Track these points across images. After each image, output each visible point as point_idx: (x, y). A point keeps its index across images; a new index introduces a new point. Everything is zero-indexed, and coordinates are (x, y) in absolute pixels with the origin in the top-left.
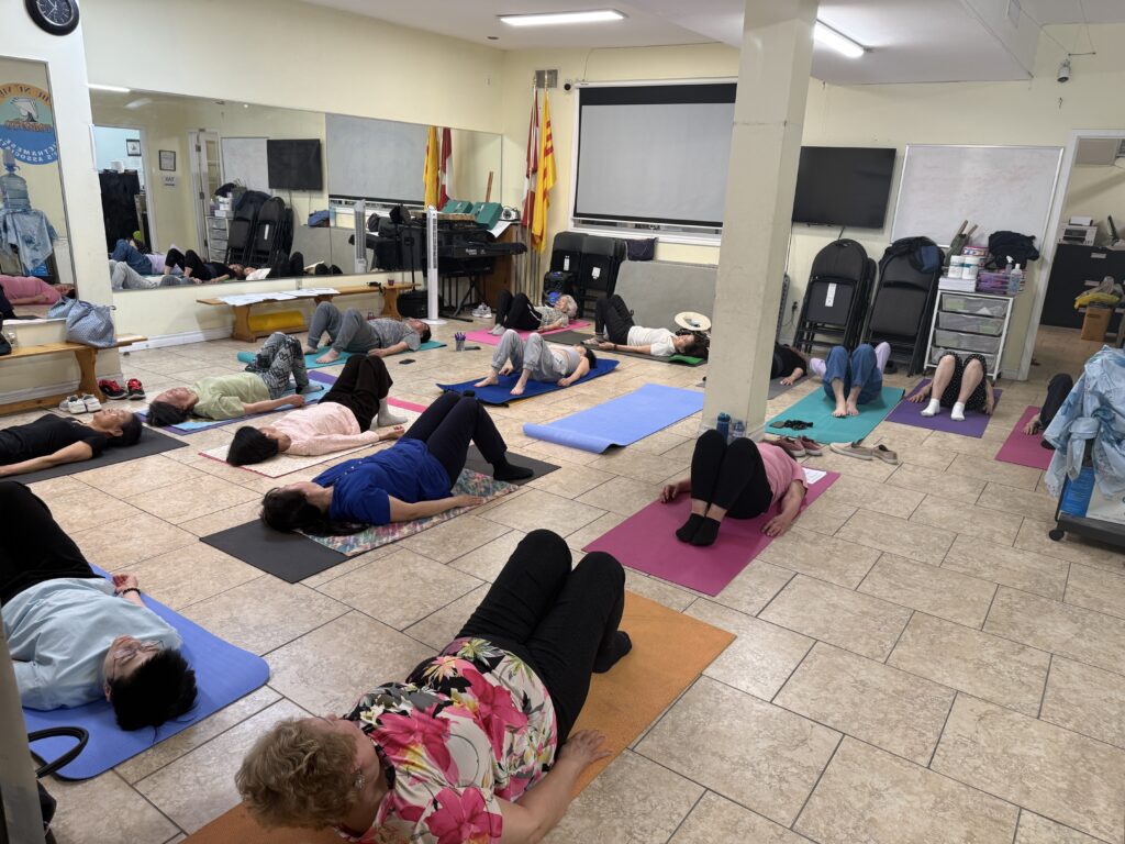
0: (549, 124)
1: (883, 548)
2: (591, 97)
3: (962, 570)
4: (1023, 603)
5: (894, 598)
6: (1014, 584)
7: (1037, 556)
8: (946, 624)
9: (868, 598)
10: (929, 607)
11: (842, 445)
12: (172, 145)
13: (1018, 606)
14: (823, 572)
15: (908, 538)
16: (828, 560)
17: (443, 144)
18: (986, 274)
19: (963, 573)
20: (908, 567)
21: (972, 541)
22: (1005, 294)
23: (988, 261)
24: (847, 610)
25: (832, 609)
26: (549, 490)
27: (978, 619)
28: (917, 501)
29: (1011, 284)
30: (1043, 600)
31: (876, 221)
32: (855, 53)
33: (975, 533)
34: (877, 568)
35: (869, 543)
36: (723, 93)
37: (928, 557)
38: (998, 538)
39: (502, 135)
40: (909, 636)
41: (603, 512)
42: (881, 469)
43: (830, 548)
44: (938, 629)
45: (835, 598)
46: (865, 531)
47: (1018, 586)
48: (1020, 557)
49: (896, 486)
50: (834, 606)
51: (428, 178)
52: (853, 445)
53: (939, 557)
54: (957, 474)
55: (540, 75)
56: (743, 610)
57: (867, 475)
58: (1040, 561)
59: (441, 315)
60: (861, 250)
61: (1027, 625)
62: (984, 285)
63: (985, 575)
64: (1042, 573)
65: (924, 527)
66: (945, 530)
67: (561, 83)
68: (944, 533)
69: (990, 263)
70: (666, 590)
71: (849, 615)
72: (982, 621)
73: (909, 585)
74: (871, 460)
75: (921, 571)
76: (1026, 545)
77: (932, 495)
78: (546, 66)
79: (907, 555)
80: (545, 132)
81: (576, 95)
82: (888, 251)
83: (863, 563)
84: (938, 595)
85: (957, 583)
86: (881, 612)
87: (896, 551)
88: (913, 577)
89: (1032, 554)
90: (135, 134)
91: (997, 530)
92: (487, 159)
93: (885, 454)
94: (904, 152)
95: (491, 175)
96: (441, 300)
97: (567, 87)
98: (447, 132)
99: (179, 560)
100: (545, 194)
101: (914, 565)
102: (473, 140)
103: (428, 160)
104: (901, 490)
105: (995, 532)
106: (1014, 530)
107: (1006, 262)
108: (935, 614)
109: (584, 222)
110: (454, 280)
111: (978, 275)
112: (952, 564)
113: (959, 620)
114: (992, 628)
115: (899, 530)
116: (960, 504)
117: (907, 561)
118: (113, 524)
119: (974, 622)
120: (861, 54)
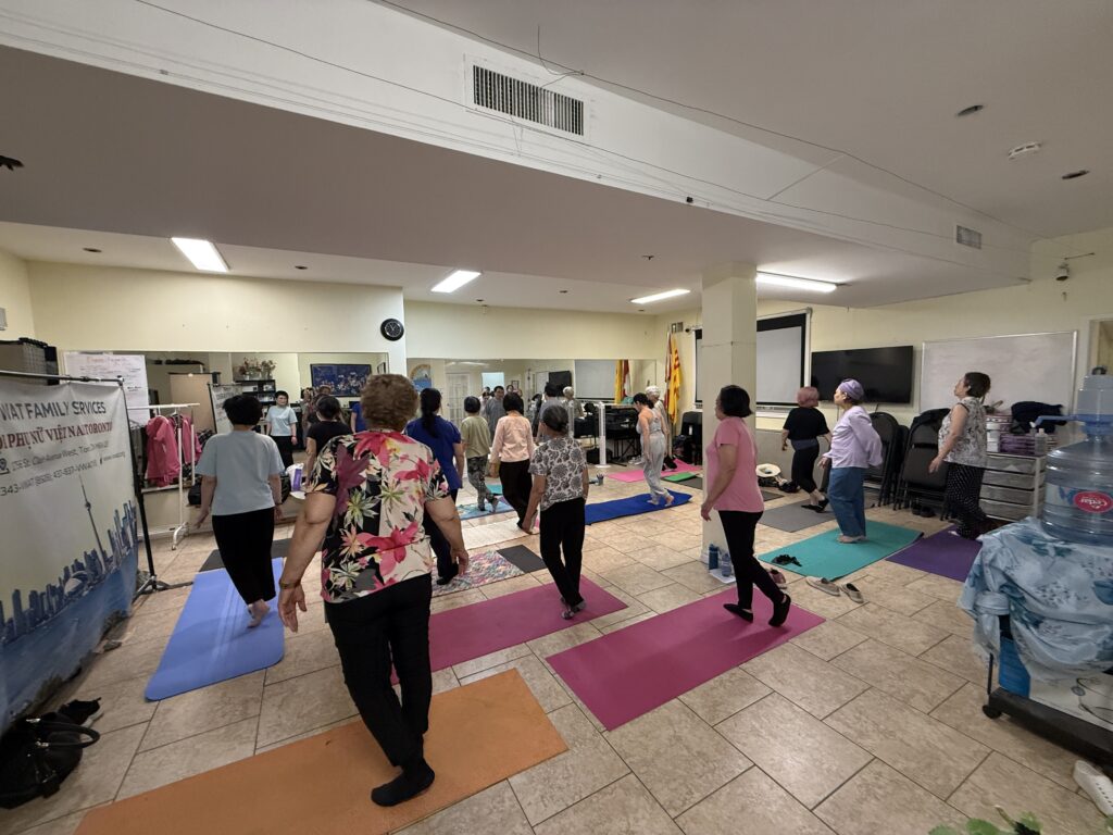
0: (676, 352)
1: (778, 687)
3: (844, 730)
4: (890, 789)
5: (744, 744)
6: (895, 762)
7: (952, 732)
8: (777, 791)
9: (718, 738)
10: (774, 765)
11: (815, 579)
12: (518, 378)
13: (879, 792)
14: (699, 700)
15: (812, 681)
16: (714, 688)
17: (624, 367)
18: (1010, 438)
19: (843, 734)
20: (786, 713)
21: (882, 698)
22: (1032, 454)
23: (1014, 425)
24: (687, 747)
25: (674, 742)
27: (820, 794)
28: (854, 643)
29: (1037, 445)
30: (919, 792)
31: (904, 398)
33: (892, 690)
34: (753, 708)
35: (768, 679)
37: (817, 706)
38: (916, 700)
39: (656, 361)
40: (725, 793)
42: (846, 603)
43: (726, 677)
44: (764, 794)
45: (686, 730)
46: (773, 666)
47: (899, 766)
48: (928, 729)
49: (843, 625)
50: (679, 739)
52: (824, 581)
53: (830, 708)
54: (921, 622)
57: (824, 609)
58: (952, 740)
60: (892, 419)
61: (873, 819)
62: (1006, 447)
63: (868, 742)
64: (943, 757)
65: (839, 672)
66: (860, 680)
67: (685, 329)
68: (855, 683)
69: (1016, 428)
72: (821, 799)
73: (771, 734)
76: (947, 715)
77: (875, 640)
78: (677, 321)
79: (795, 700)
80: (674, 356)
81: (693, 334)
82: (916, 420)
85: (827, 744)
86: (719, 757)
87: (788, 692)
88: (782, 726)
89: (946, 729)
91: (922, 690)
92: (649, 373)
94: (921, 346)
96: (609, 453)
97: (688, 331)
98: (626, 362)
100: (676, 390)
101: (795, 712)
102: (641, 365)
103: (617, 377)
104: (845, 629)
105: (918, 692)
106: (944, 694)
107: (1030, 427)
108: (773, 774)
110: (620, 442)
111: (1001, 438)
112: (838, 719)
113: (795, 791)
114: (825, 811)
115: (809, 671)
116: (900, 654)
117: (791, 706)
119: (810, 797)
120: (833, 288)
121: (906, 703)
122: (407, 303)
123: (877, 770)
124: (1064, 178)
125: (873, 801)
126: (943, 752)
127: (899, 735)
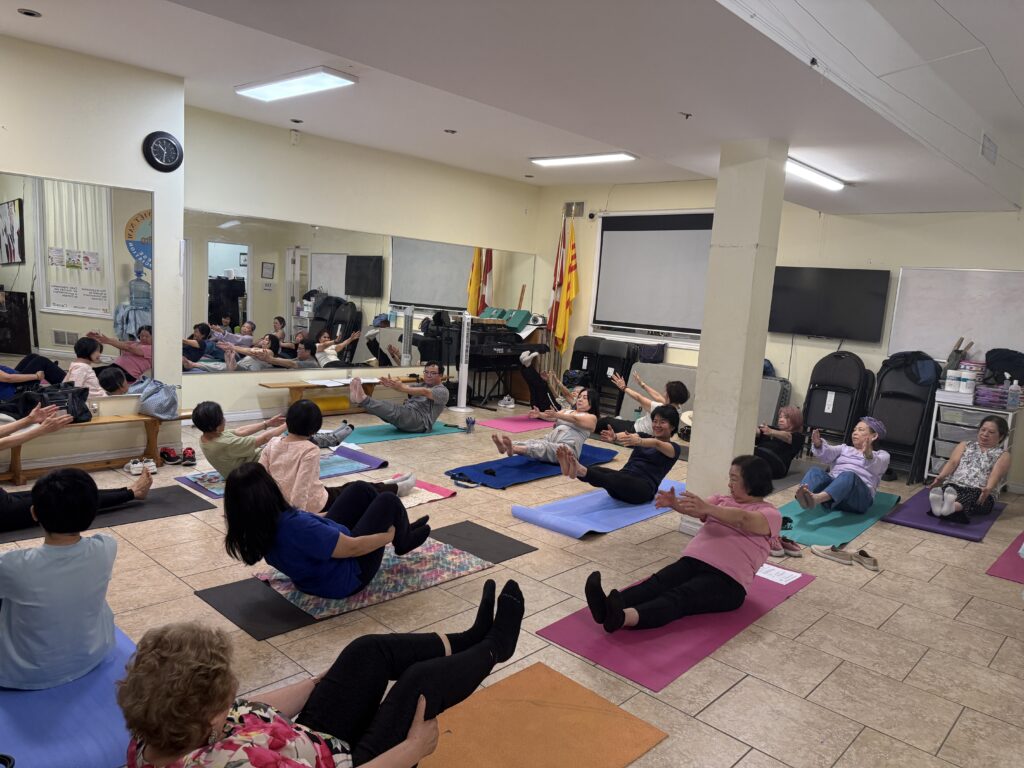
0: (574, 247)
1: (844, 656)
2: (611, 224)
3: (926, 688)
4: (989, 729)
5: (844, 710)
6: (983, 708)
7: (1014, 680)
8: (897, 745)
9: (816, 707)
10: (882, 724)
11: (823, 548)
12: (273, 258)
13: (982, 733)
14: (775, 676)
15: (873, 648)
16: (783, 663)
17: (485, 263)
18: (984, 389)
19: (927, 691)
20: (867, 678)
21: (943, 657)
22: (1004, 408)
23: (987, 376)
24: (792, 719)
25: (776, 717)
26: (521, 570)
27: (935, 742)
28: (891, 610)
29: (1010, 399)
30: (1012, 729)
31: (874, 336)
32: (836, 187)
33: (948, 650)
34: (833, 677)
35: (831, 651)
36: (703, 222)
37: (891, 670)
38: (973, 656)
39: (535, 255)
40: (853, 753)
41: (567, 596)
42: (860, 574)
43: (788, 651)
44: (887, 749)
45: (782, 705)
46: (829, 636)
47: (986, 711)
48: (994, 679)
49: (872, 593)
50: (779, 713)
51: (472, 290)
52: (833, 549)
53: (904, 671)
54: (941, 586)
55: (569, 206)
56: (682, 708)
57: (843, 579)
58: (1017, 686)
59: (469, 403)
60: (858, 362)
61: (989, 754)
62: (980, 399)
63: (952, 695)
64: (1017, 700)
65: (894, 638)
66: (916, 643)
67: (587, 213)
68: (913, 646)
69: (989, 378)
70: (609, 681)
71: (793, 724)
72: (938, 745)
73: (865, 699)
74: (851, 565)
75: (881, 684)
76: (1004, 666)
77: (909, 606)
78: (575, 199)
79: (869, 666)
80: (571, 253)
81: (599, 223)
82: (885, 364)
83: (820, 669)
84: (894, 712)
85: (917, 700)
86: (828, 724)
87: (857, 660)
88: (870, 690)
89: (1008, 677)
90: (245, 249)
91: (974, 647)
92: (522, 275)
93: (865, 560)
94: (898, 274)
95: (524, 287)
96: (470, 391)
97: (592, 216)
98: (489, 252)
99: (171, 610)
100: (568, 303)
101: (874, 677)
102: (511, 259)
103: (472, 275)
104: (876, 597)
105: (970, 649)
106: (992, 649)
107: (1005, 378)
108: (887, 732)
109: (603, 328)
110: (484, 374)
111: (976, 389)
112: (916, 679)
113: (913, 742)
114: (948, 754)
115: (866, 639)
116: (938, 617)
117: (867, 672)
118: (129, 573)
119: (928, 745)
120: (841, 186)
121: (965, 658)
122: (191, 111)
123: (972, 716)
125: (981, 741)
126: (1015, 695)
127: (974, 687)
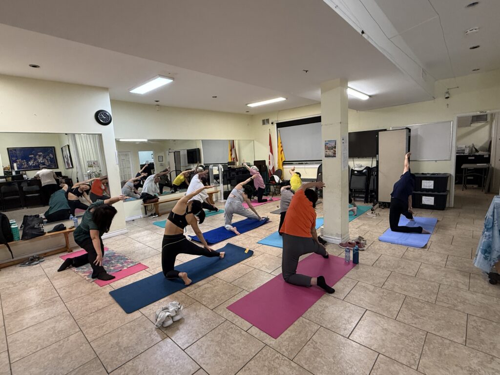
1: (406, 293)
2: (280, 125)
4: (484, 325)
5: (415, 324)
6: (476, 314)
8: (446, 341)
9: (402, 324)
10: (434, 330)
13: (481, 328)
14: (379, 309)
15: (416, 287)
16: (380, 301)
19: (448, 307)
20: (419, 304)
21: (448, 288)
24: (393, 333)
27: (462, 337)
28: (417, 267)
30: (494, 324)
39: (253, 140)
50: (386, 330)
53: (434, 297)
54: (433, 252)
56: (342, 334)
58: (485, 299)
61: (490, 341)
63: (459, 308)
64: (489, 306)
65: (424, 281)
67: (270, 122)
68: (433, 284)
72: (464, 339)
75: (426, 307)
76: (475, 289)
77: (424, 263)
78: (265, 118)
79: (418, 297)
81: (275, 125)
83: (397, 302)
84: (438, 322)
85: (445, 313)
86: (410, 333)
87: (412, 295)
88: (423, 311)
89: (480, 294)
91: (459, 281)
101: (422, 303)
104: (409, 261)
106: (467, 280)
108: (438, 334)
112: (441, 301)
113: (452, 339)
114: (470, 344)
115: (412, 283)
116: (438, 267)
117: (418, 301)
119: (460, 340)
120: (367, 98)
121: (457, 287)
123: (473, 319)
124: (471, 48)
125: (483, 333)
126: (487, 304)
127: (467, 302)
